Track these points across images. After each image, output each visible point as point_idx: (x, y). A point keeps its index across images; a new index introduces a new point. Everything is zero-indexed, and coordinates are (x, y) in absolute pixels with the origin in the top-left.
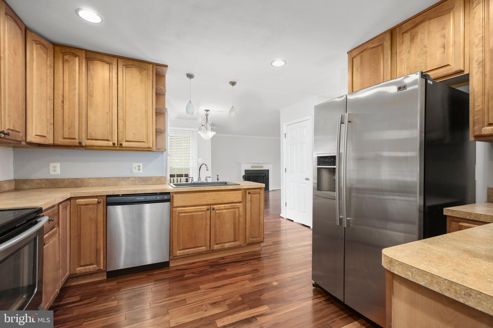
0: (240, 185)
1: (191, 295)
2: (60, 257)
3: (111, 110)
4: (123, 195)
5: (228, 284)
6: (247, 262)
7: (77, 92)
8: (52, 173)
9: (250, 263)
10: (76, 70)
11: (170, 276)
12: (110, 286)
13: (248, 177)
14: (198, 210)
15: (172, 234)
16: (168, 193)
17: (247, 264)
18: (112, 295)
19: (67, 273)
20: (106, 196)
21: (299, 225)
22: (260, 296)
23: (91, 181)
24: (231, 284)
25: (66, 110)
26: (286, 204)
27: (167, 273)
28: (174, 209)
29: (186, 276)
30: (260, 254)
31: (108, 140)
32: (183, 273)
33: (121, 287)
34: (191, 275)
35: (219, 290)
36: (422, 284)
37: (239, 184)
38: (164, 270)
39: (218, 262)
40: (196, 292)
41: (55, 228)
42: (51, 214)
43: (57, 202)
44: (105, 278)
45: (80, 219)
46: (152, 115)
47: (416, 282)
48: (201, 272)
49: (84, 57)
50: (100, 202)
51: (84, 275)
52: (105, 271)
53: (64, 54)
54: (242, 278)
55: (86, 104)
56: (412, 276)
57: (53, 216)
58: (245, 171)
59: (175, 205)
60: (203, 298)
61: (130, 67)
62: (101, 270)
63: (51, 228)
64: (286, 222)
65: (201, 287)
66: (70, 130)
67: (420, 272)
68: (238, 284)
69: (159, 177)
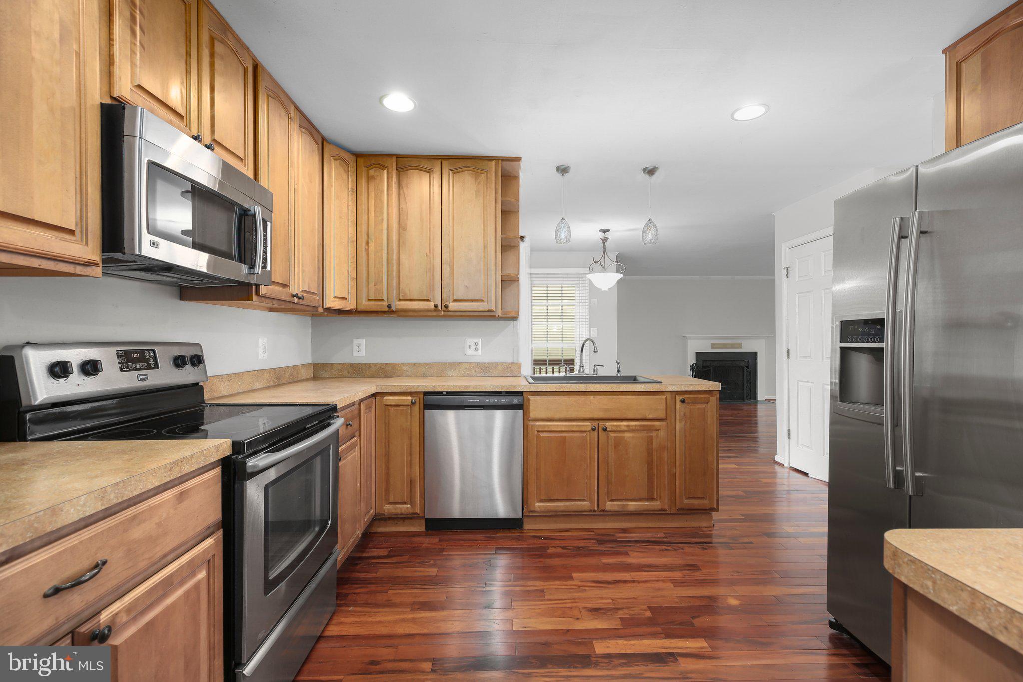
0: (662, 383)
1: (555, 585)
2: (362, 483)
3: (432, 250)
4: (449, 393)
5: (629, 581)
6: (675, 546)
7: (385, 226)
8: (356, 354)
9: (682, 549)
10: (384, 190)
11: (523, 544)
12: (429, 543)
13: (703, 367)
14: (575, 429)
15: (527, 469)
16: (520, 394)
17: (675, 549)
18: (430, 558)
19: (372, 511)
20: (423, 393)
21: (822, 485)
22: (694, 617)
23: (405, 368)
24: (634, 581)
25: (372, 256)
26: (789, 434)
27: (518, 538)
28: (531, 423)
29: (549, 551)
30: (710, 536)
31: (428, 300)
32: (546, 544)
33: (444, 547)
34: (560, 550)
35: (608, 587)
36: (953, 609)
37: (659, 380)
38: (514, 533)
39: (614, 536)
40: (565, 582)
41: (355, 438)
42: (349, 415)
43: (356, 399)
44: (423, 528)
45: (389, 428)
46: (495, 252)
47: (942, 604)
48: (579, 548)
49: (394, 167)
50: (415, 402)
51: (393, 519)
52: (423, 517)
53: (369, 167)
54: (660, 575)
55: (397, 243)
56: (934, 590)
57: (352, 419)
58: (697, 354)
59: (532, 415)
60: (576, 595)
61: (460, 172)
62: (417, 514)
63: (349, 438)
64: (789, 476)
65: (575, 575)
66: (376, 287)
67: (950, 582)
68: (649, 585)
69: (509, 364)
